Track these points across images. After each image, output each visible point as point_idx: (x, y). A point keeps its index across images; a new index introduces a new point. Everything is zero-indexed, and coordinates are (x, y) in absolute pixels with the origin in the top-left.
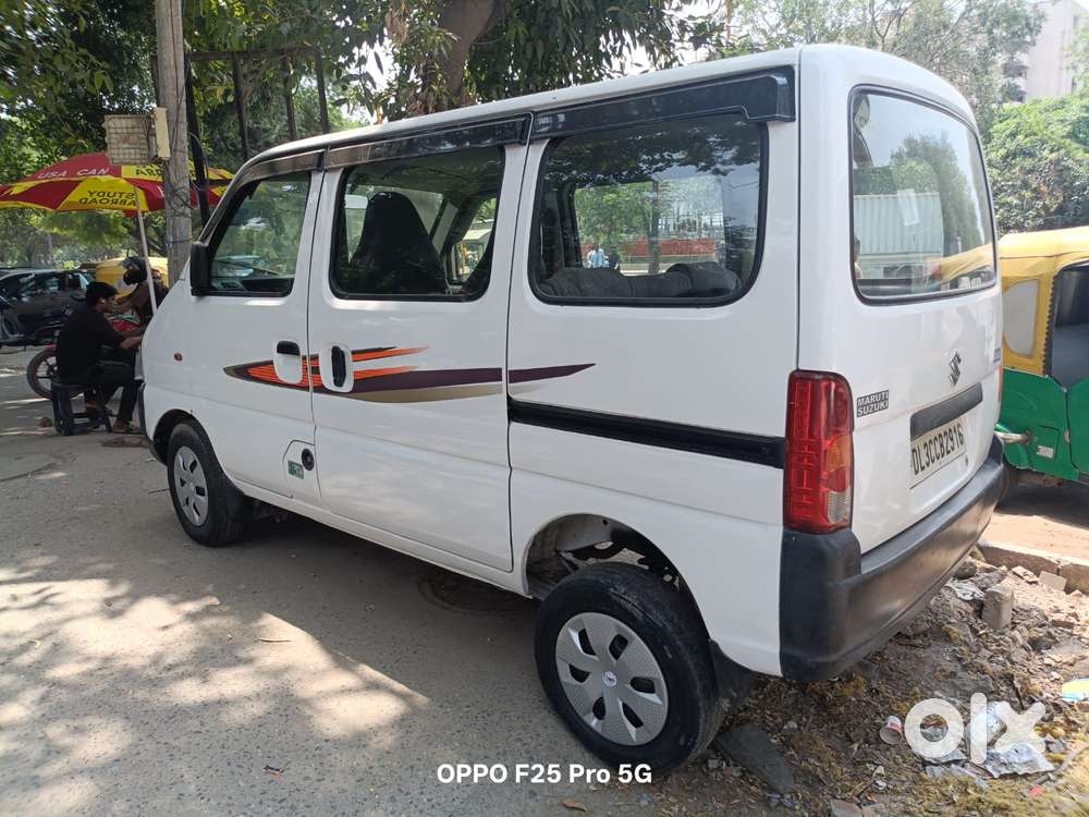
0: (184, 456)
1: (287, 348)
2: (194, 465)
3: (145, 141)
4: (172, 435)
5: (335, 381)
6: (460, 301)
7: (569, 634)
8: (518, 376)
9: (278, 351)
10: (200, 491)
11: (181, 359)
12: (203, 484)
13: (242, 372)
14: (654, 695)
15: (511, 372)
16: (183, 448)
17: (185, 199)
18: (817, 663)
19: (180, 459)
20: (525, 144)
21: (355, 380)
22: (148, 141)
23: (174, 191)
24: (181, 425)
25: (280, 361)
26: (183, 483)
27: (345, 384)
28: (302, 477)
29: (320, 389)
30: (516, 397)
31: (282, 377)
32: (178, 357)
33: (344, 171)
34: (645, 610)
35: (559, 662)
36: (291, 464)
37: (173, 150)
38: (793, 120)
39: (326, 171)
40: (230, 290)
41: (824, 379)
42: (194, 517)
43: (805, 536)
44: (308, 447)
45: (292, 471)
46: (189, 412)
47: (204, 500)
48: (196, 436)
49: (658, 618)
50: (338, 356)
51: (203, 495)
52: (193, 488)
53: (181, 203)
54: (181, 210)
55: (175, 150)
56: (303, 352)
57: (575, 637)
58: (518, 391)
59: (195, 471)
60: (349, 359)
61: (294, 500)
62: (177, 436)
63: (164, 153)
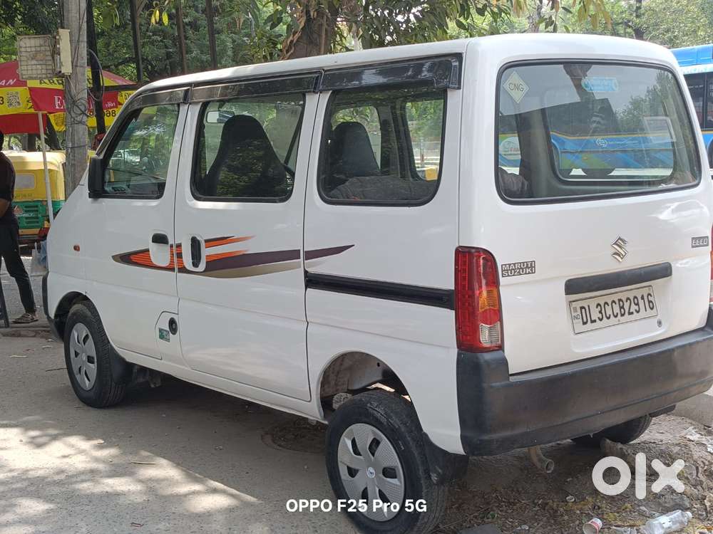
0: (80, 331)
1: (160, 239)
2: (87, 337)
3: (50, 58)
4: (70, 314)
5: (193, 263)
6: (275, 202)
7: (345, 442)
8: (311, 255)
9: (153, 242)
10: (90, 360)
11: (79, 250)
12: (94, 354)
13: (126, 258)
14: (396, 480)
15: (306, 252)
16: (78, 324)
17: (83, 109)
18: (480, 440)
19: (75, 333)
20: (317, 93)
21: (207, 262)
22: (53, 58)
23: (74, 102)
24: (76, 306)
25: (154, 249)
26: (77, 354)
27: (200, 266)
28: (168, 340)
29: (183, 270)
30: (311, 270)
31: (155, 261)
32: (76, 248)
33: (202, 106)
34: (388, 417)
35: (339, 464)
36: (161, 330)
37: (74, 66)
38: (459, 88)
39: (190, 104)
40: (119, 194)
41: (476, 252)
42: (85, 383)
43: (469, 354)
44: (173, 316)
45: (162, 337)
46: (84, 294)
47: (93, 367)
48: (89, 314)
49: (396, 422)
50: (195, 244)
51: (93, 363)
52: (85, 358)
53: (80, 112)
54: (79, 119)
55: (76, 66)
56: (171, 241)
57: (349, 443)
58: (311, 266)
59: (86, 344)
60: (203, 245)
61: (162, 361)
62: (74, 314)
63: (67, 69)
